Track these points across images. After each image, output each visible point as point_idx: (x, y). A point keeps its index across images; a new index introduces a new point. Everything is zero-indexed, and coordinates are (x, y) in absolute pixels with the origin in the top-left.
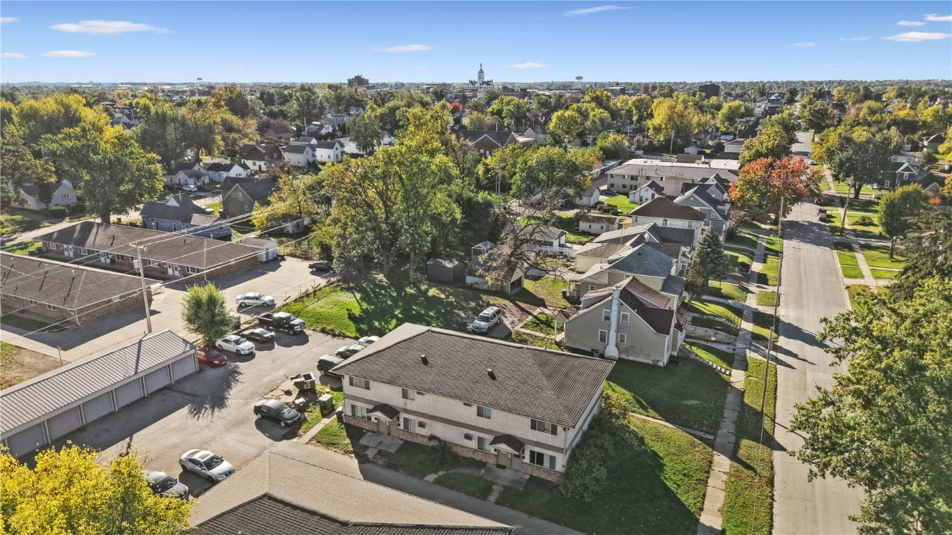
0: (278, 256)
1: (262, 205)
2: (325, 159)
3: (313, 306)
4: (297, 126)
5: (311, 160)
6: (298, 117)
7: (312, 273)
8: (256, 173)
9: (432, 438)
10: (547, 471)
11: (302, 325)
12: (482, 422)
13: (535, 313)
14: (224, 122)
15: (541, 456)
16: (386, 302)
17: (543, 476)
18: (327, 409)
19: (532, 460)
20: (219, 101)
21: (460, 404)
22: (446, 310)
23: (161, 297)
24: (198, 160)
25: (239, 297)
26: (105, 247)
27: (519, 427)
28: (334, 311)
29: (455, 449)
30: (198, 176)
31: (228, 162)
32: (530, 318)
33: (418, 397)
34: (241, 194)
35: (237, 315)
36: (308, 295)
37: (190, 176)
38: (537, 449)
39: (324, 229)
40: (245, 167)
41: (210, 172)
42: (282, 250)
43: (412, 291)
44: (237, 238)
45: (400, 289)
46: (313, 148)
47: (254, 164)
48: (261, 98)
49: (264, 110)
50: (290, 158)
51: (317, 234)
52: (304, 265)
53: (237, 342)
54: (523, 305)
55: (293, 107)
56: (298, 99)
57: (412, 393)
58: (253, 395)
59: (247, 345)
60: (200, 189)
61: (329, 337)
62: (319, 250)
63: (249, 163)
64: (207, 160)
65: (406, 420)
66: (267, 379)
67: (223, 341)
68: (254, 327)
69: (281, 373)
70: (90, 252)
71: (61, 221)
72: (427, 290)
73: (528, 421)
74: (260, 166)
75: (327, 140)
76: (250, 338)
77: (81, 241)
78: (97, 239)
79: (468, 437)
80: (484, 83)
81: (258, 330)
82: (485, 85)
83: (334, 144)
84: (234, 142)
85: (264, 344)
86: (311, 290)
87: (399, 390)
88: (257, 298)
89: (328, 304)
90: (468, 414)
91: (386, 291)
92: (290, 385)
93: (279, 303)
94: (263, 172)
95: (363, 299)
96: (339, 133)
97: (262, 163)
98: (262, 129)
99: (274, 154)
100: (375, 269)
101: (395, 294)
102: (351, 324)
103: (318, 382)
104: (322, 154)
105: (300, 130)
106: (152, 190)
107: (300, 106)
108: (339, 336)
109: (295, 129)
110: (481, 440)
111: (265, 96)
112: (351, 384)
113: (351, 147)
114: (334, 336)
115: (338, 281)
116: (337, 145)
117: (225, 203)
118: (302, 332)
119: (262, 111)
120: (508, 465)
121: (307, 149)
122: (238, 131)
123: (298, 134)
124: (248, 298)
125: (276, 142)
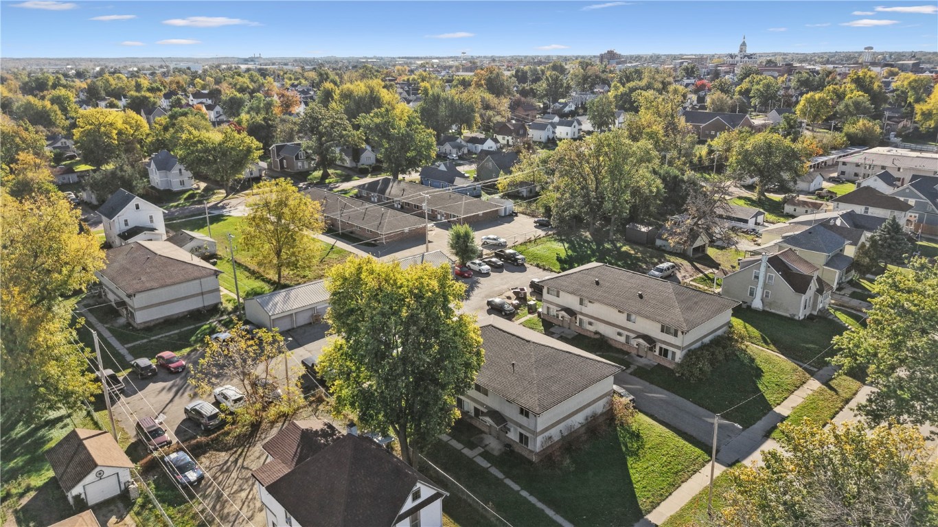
0: (513, 212)
1: (506, 174)
2: (563, 136)
3: (533, 249)
4: (544, 104)
5: (551, 137)
6: (546, 95)
7: (536, 227)
8: (504, 146)
9: (596, 333)
10: (670, 362)
11: (523, 259)
12: (629, 325)
13: (706, 273)
14: (483, 100)
15: (666, 351)
16: (586, 252)
17: (667, 365)
18: (532, 310)
19: (660, 354)
20: (480, 80)
21: (616, 311)
22: (632, 262)
23: (433, 233)
24: (460, 134)
25: (484, 237)
26: (397, 196)
27: (653, 330)
28: (547, 254)
29: (611, 342)
30: (459, 147)
31: (483, 136)
32: (701, 275)
33: (589, 304)
34: (491, 164)
35: (481, 248)
36: (530, 242)
37: (454, 147)
38: (664, 346)
39: (548, 194)
40: (496, 141)
41: (469, 145)
42: (517, 209)
43: (609, 247)
44: (485, 197)
45: (599, 243)
46: (554, 126)
47: (504, 139)
48: (516, 76)
49: (517, 87)
50: (535, 134)
51: (543, 198)
52: (530, 222)
53: (480, 265)
54: (699, 266)
55: (542, 86)
56: (547, 79)
57: (586, 302)
58: (487, 296)
59: (485, 267)
60: (461, 158)
61: (541, 270)
62: (544, 211)
63: (500, 138)
64: (466, 133)
65: (580, 320)
66: (497, 289)
67: (472, 263)
68: (491, 257)
69: (506, 287)
70: (388, 199)
71: (366, 177)
72: (621, 247)
73: (659, 326)
74: (508, 141)
75: (567, 118)
76: (488, 263)
77: (383, 191)
78: (393, 190)
79: (619, 334)
80: (745, 56)
81: (494, 260)
82: (746, 59)
83: (573, 122)
84: (489, 120)
85: (497, 268)
86: (533, 238)
87: (578, 299)
88: (495, 239)
89: (544, 249)
90: (621, 319)
91: (588, 244)
92: (511, 294)
93: (510, 244)
94: (510, 146)
95: (569, 248)
96: (581, 111)
97: (510, 138)
98: (514, 106)
99: (520, 131)
100: (584, 228)
101: (595, 247)
102: (558, 263)
103: (528, 294)
104: (561, 131)
105: (546, 107)
106: (428, 157)
107: (548, 85)
108: (547, 270)
109: (542, 106)
110: (627, 337)
111: (519, 74)
112: (548, 293)
113: (587, 125)
114: (544, 269)
115: (554, 234)
116: (575, 123)
117: (479, 170)
118: (522, 265)
119: (515, 89)
120: (644, 355)
121: (549, 126)
122: (493, 109)
123: (544, 111)
124: (488, 239)
125: (523, 118)
